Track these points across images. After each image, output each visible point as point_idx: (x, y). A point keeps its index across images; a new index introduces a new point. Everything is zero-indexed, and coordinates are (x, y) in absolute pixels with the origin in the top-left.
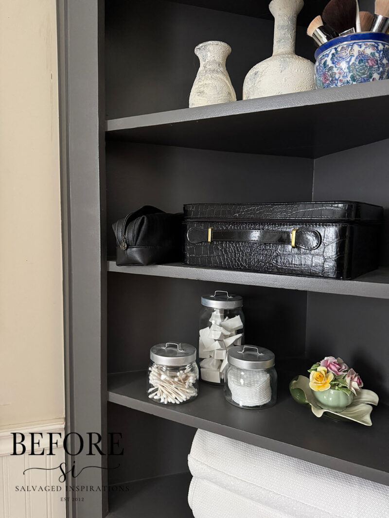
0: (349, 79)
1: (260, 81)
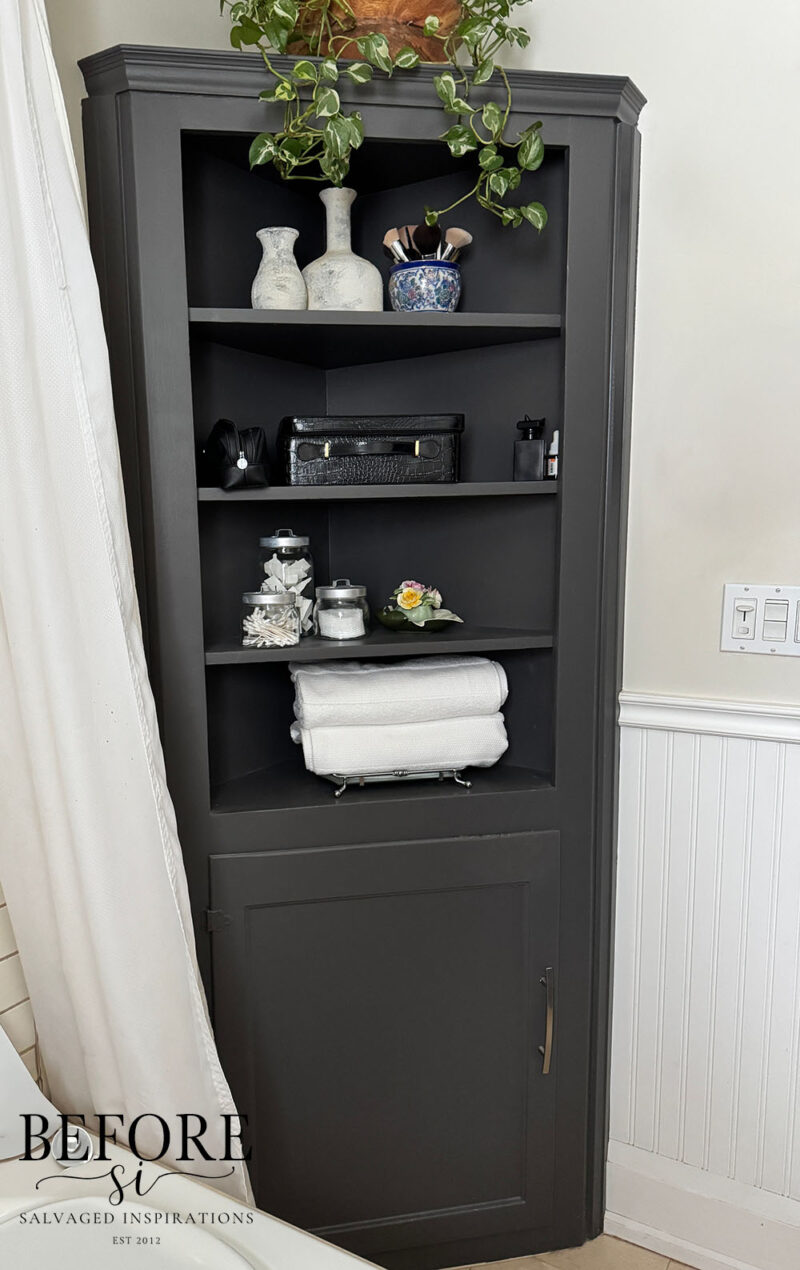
0: (435, 300)
1: (337, 282)
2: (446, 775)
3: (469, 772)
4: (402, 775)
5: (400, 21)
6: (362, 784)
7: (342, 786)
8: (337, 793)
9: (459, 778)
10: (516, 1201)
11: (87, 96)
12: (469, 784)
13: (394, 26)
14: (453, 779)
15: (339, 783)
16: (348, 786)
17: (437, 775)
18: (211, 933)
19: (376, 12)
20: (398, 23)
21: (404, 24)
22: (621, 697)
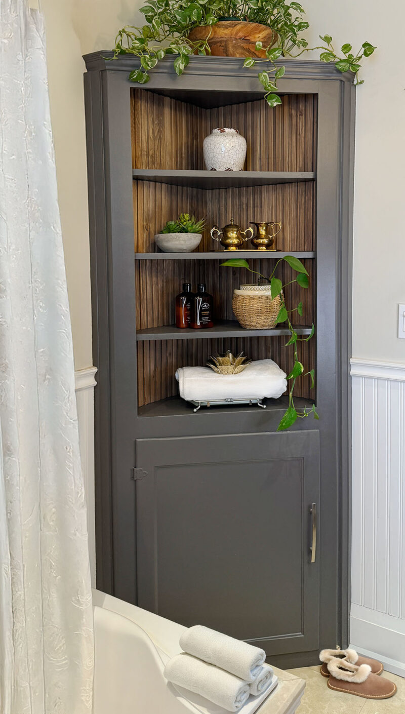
2: (253, 402)
3: (265, 401)
4: (230, 401)
5: (238, 38)
6: (208, 406)
7: (198, 406)
8: (195, 410)
9: (260, 403)
10: (299, 635)
11: (86, 71)
12: (265, 407)
13: (235, 40)
14: (257, 404)
15: (197, 405)
16: (201, 406)
17: (248, 402)
18: (136, 480)
19: (226, 34)
20: (236, 39)
21: (240, 39)
22: (352, 361)
